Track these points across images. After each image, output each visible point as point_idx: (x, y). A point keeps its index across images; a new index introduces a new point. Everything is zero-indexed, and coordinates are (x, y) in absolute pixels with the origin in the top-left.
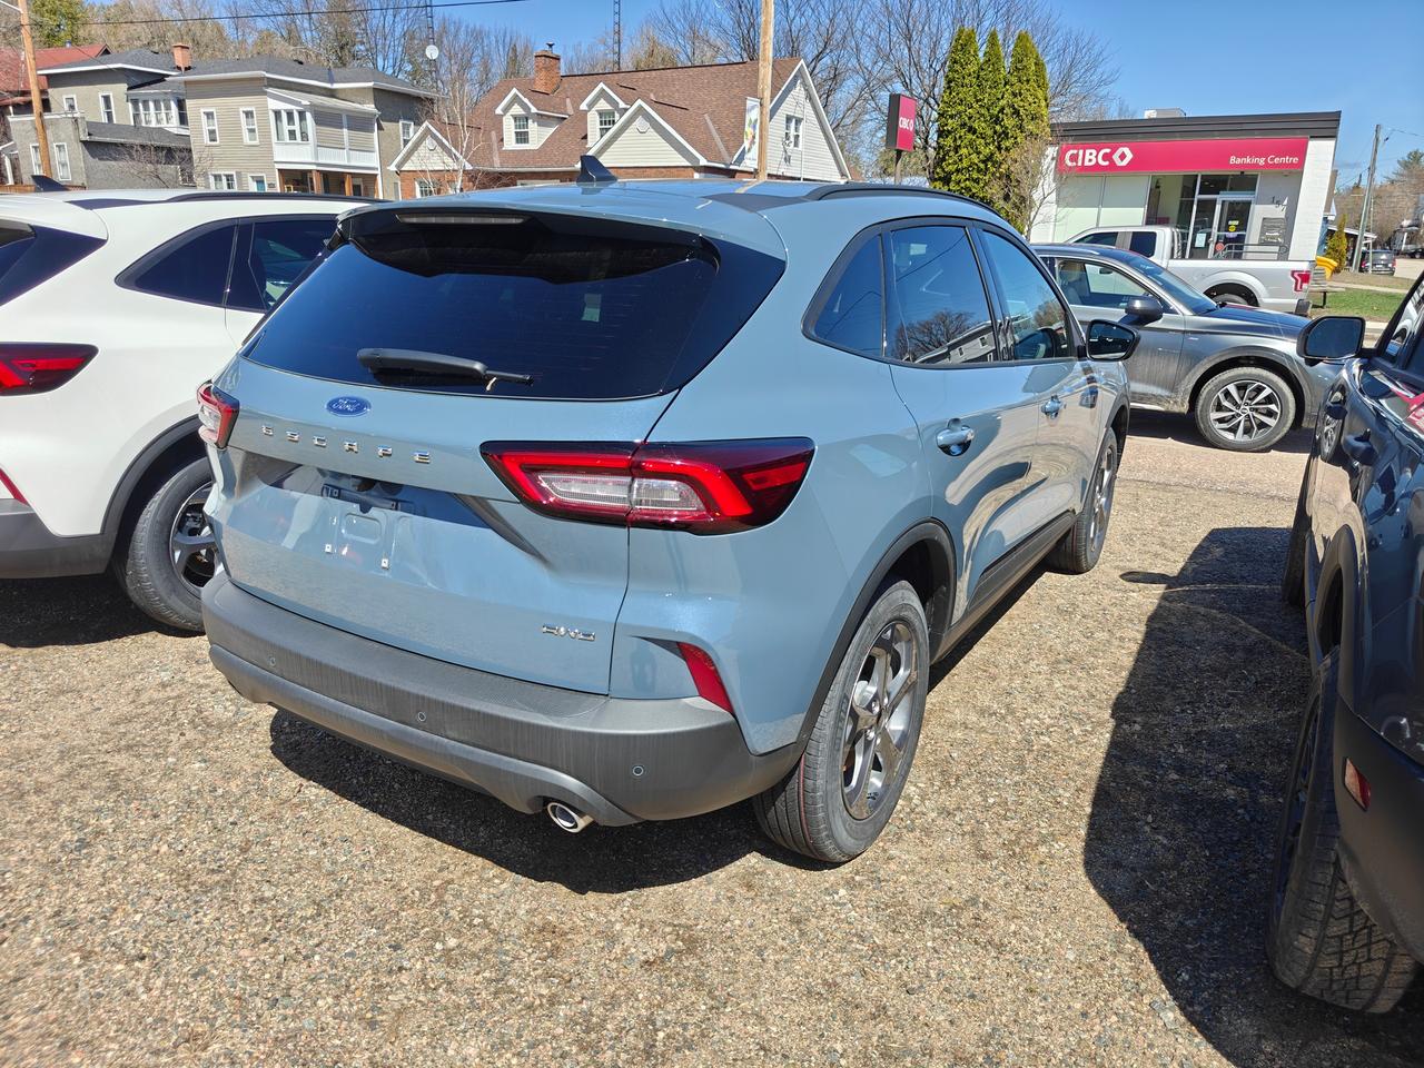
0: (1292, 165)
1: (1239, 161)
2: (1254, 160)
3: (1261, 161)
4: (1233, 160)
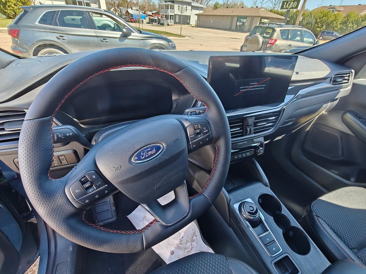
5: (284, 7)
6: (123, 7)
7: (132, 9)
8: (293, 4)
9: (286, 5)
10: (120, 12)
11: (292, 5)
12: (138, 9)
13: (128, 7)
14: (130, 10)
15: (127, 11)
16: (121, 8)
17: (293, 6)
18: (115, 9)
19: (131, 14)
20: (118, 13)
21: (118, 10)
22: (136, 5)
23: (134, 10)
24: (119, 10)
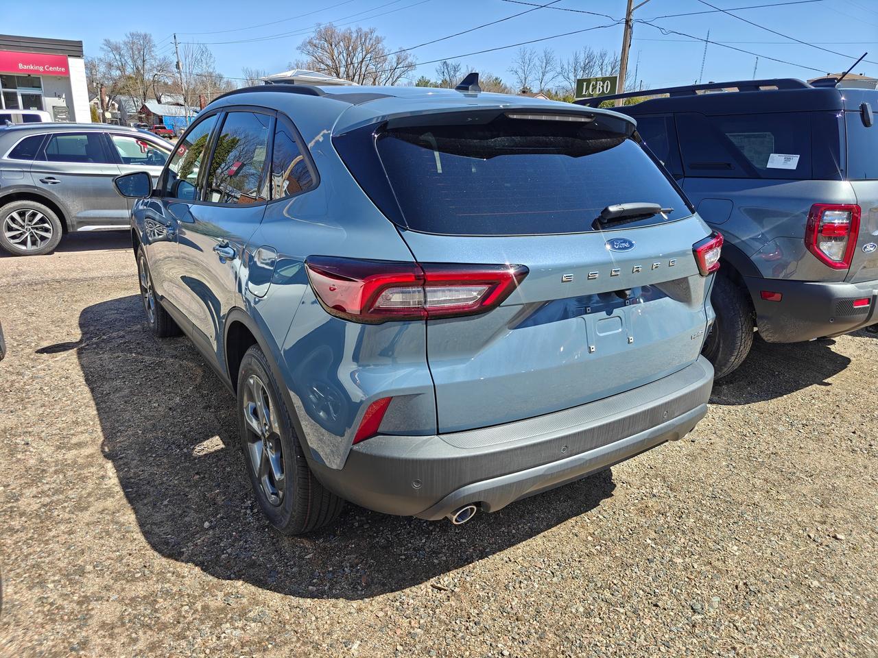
0: (61, 73)
1: (26, 67)
2: (36, 68)
3: (41, 69)
4: (21, 66)
5: (584, 93)
6: (131, 95)
7: (159, 102)
8: (603, 87)
9: (587, 88)
10: (119, 110)
11: (601, 88)
12: (182, 102)
13: (145, 97)
14: (152, 106)
15: (144, 107)
16: (123, 98)
17: (603, 90)
18: (102, 101)
19: (158, 116)
20: (112, 114)
21: (113, 105)
22: (174, 88)
23: (168, 103)
24: (117, 106)
